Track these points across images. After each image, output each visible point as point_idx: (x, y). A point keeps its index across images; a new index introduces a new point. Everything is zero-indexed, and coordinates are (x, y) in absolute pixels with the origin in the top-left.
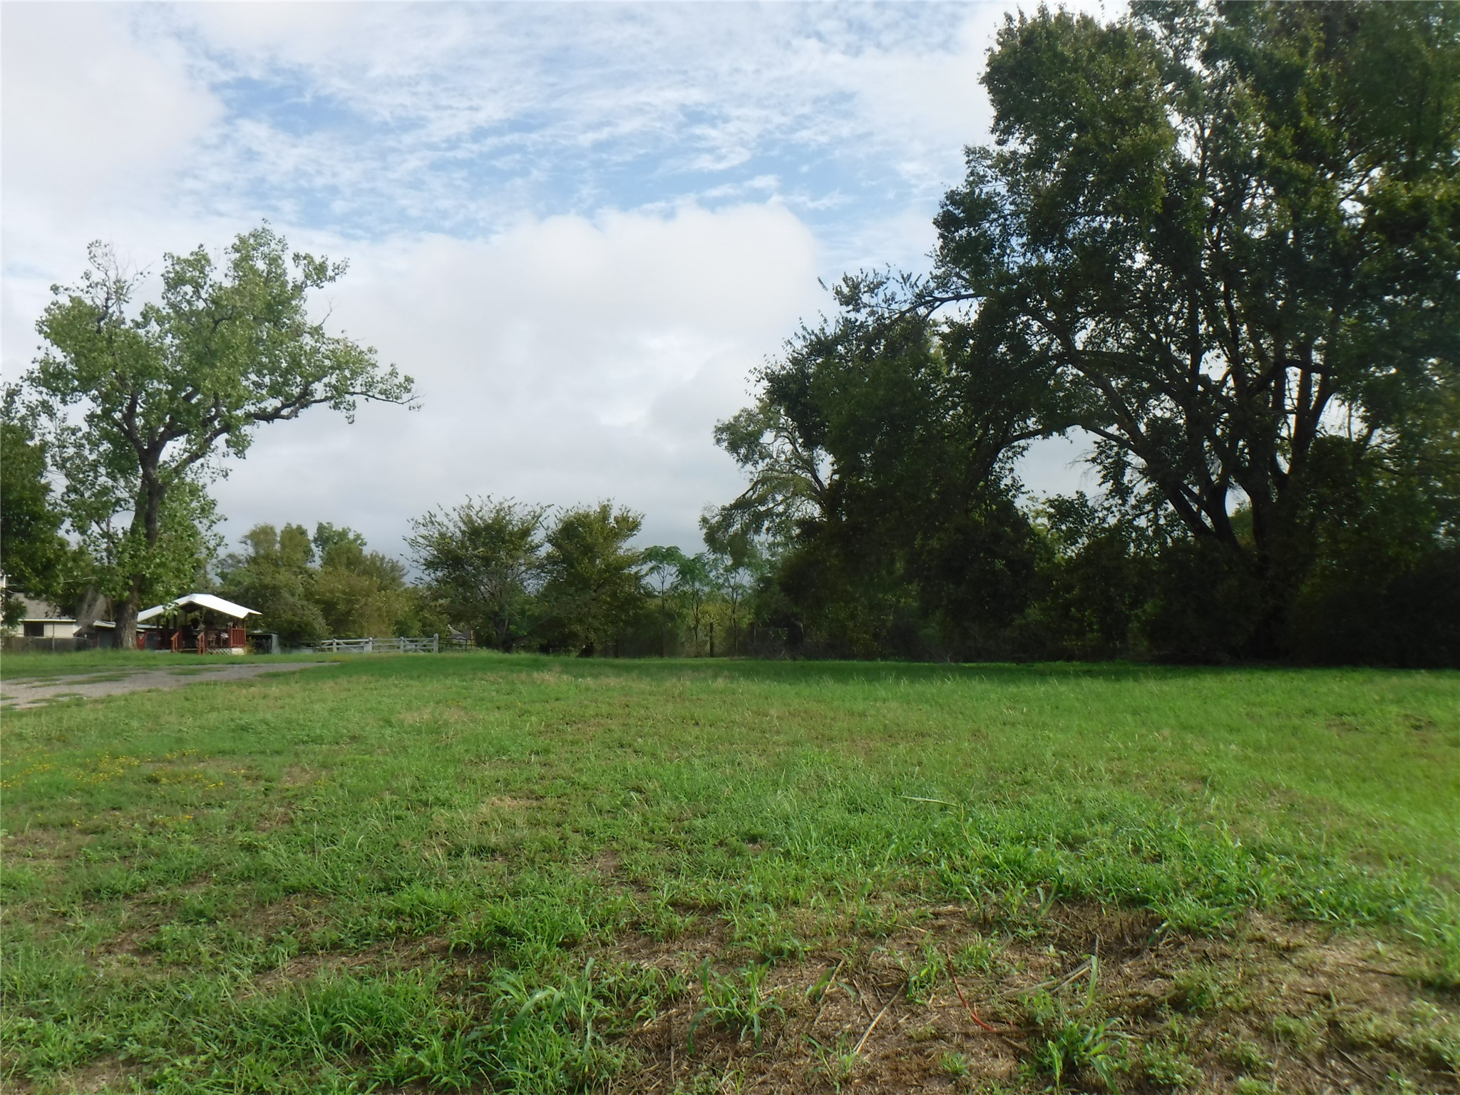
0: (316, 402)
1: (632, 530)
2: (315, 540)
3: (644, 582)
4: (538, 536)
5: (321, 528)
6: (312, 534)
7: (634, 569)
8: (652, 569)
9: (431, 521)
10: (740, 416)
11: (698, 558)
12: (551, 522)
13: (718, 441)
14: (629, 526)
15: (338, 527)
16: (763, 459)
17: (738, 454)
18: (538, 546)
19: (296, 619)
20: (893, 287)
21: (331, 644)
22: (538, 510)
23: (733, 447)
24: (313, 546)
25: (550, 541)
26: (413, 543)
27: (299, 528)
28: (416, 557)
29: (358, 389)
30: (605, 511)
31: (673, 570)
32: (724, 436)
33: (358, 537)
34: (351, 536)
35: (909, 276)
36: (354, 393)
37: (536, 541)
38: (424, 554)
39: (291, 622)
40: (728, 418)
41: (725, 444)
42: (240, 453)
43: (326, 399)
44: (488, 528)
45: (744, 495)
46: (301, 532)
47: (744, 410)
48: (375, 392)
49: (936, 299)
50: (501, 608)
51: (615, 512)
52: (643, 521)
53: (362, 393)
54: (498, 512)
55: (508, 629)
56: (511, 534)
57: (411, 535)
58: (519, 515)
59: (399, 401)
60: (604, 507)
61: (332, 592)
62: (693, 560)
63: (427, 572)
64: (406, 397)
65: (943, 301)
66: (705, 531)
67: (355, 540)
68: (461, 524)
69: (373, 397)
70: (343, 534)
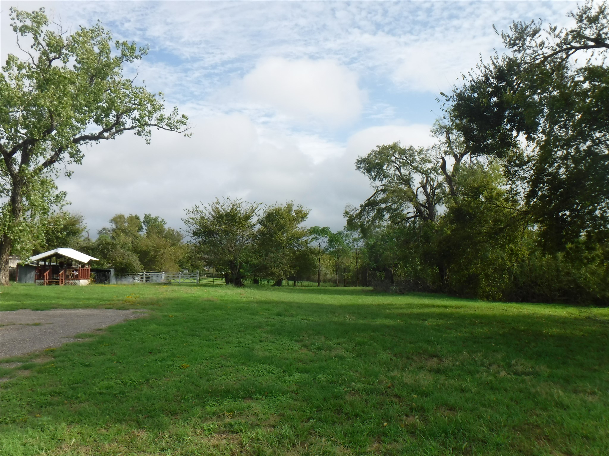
0: (125, 129)
1: (303, 218)
2: (144, 222)
3: (309, 245)
4: (254, 220)
5: (146, 216)
6: (142, 219)
7: (305, 239)
8: (313, 239)
9: (197, 210)
10: (371, 154)
11: (339, 233)
12: (261, 213)
13: (358, 168)
14: (302, 215)
15: (153, 216)
16: (386, 178)
17: (371, 175)
18: (254, 225)
19: (124, 261)
20: (542, 36)
21: (143, 275)
22: (255, 206)
23: (369, 171)
24: (143, 224)
25: (260, 223)
26: (187, 222)
27: (136, 216)
28: (188, 229)
29: (153, 122)
30: (289, 208)
31: (326, 239)
32: (362, 165)
33: (162, 221)
34: (160, 220)
35: (555, 28)
36: (150, 125)
37: (253, 222)
38: (193, 228)
39: (121, 263)
40: (364, 155)
41: (362, 170)
42: (78, 161)
43: (132, 128)
44: (227, 215)
45: (369, 199)
46: (137, 218)
47: (373, 151)
48: (163, 124)
49: (572, 48)
50: (235, 259)
51: (295, 208)
52: (309, 213)
53: (155, 125)
54: (233, 206)
55: (239, 271)
56: (240, 218)
57: (186, 217)
58: (244, 208)
59: (179, 130)
60: (290, 205)
61: (147, 246)
62: (337, 234)
63: (194, 238)
64: (183, 127)
65: (577, 49)
66: (347, 219)
67: (161, 222)
68: (212, 213)
69: (162, 127)
70: (156, 220)
